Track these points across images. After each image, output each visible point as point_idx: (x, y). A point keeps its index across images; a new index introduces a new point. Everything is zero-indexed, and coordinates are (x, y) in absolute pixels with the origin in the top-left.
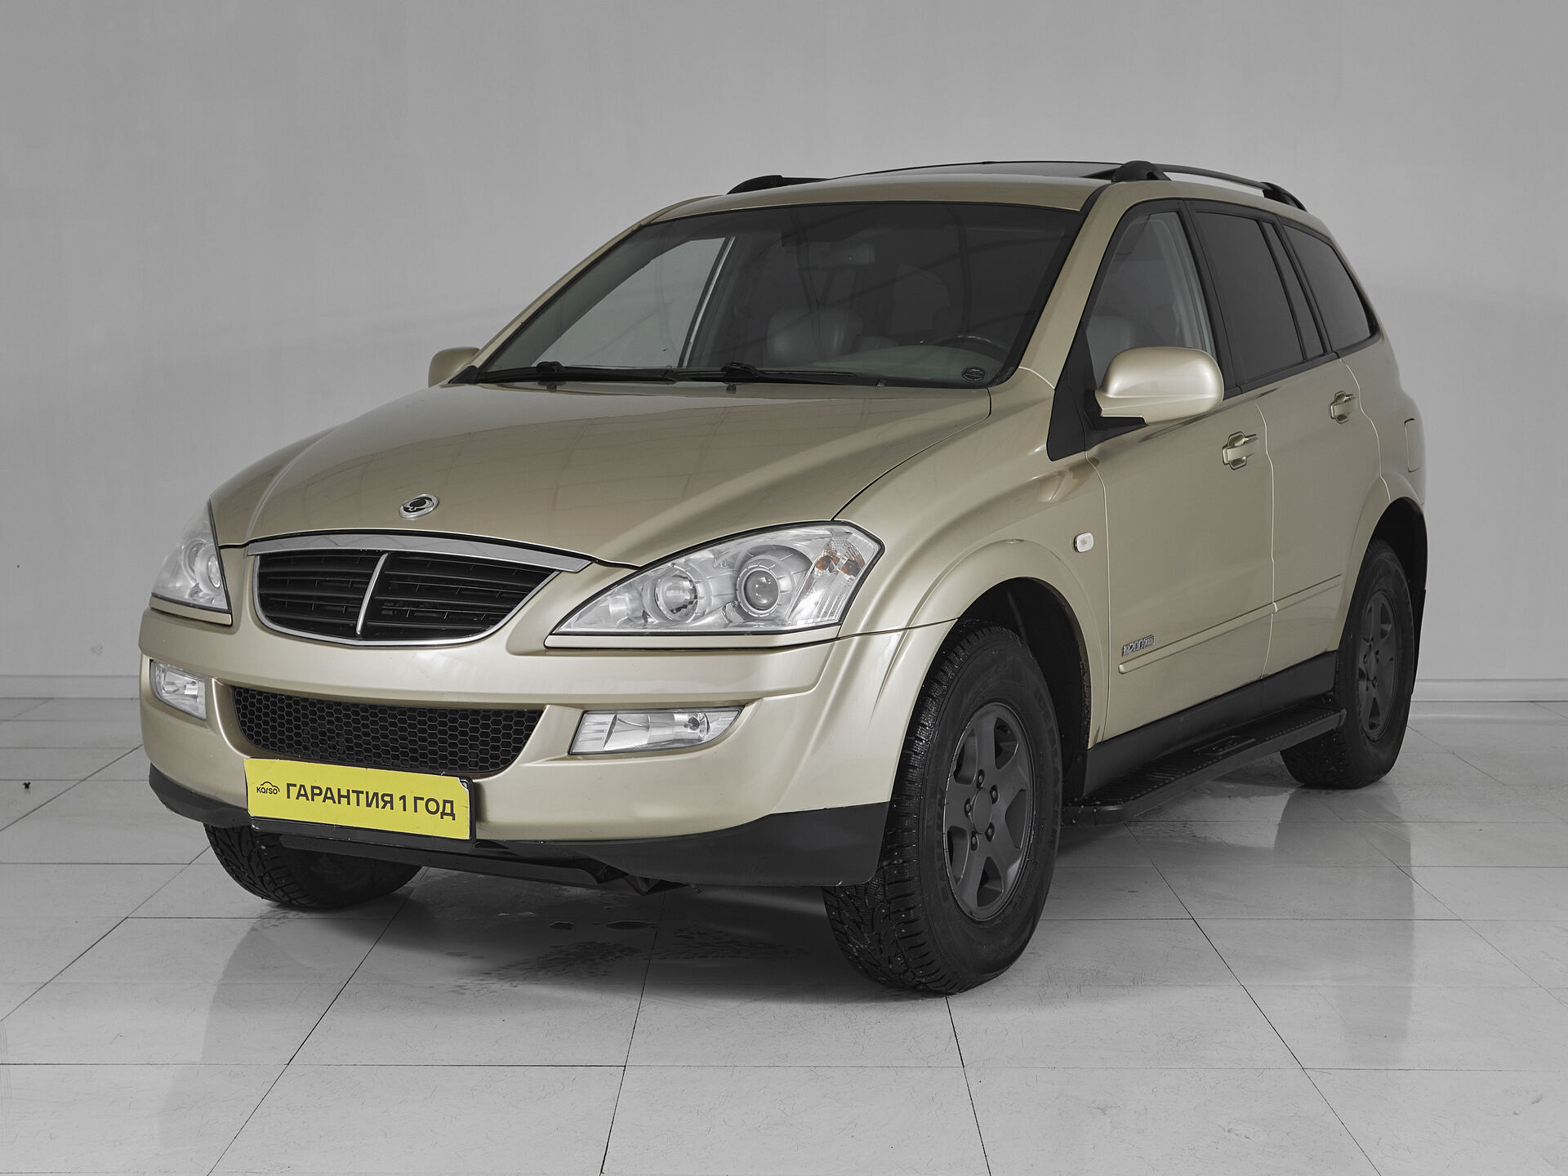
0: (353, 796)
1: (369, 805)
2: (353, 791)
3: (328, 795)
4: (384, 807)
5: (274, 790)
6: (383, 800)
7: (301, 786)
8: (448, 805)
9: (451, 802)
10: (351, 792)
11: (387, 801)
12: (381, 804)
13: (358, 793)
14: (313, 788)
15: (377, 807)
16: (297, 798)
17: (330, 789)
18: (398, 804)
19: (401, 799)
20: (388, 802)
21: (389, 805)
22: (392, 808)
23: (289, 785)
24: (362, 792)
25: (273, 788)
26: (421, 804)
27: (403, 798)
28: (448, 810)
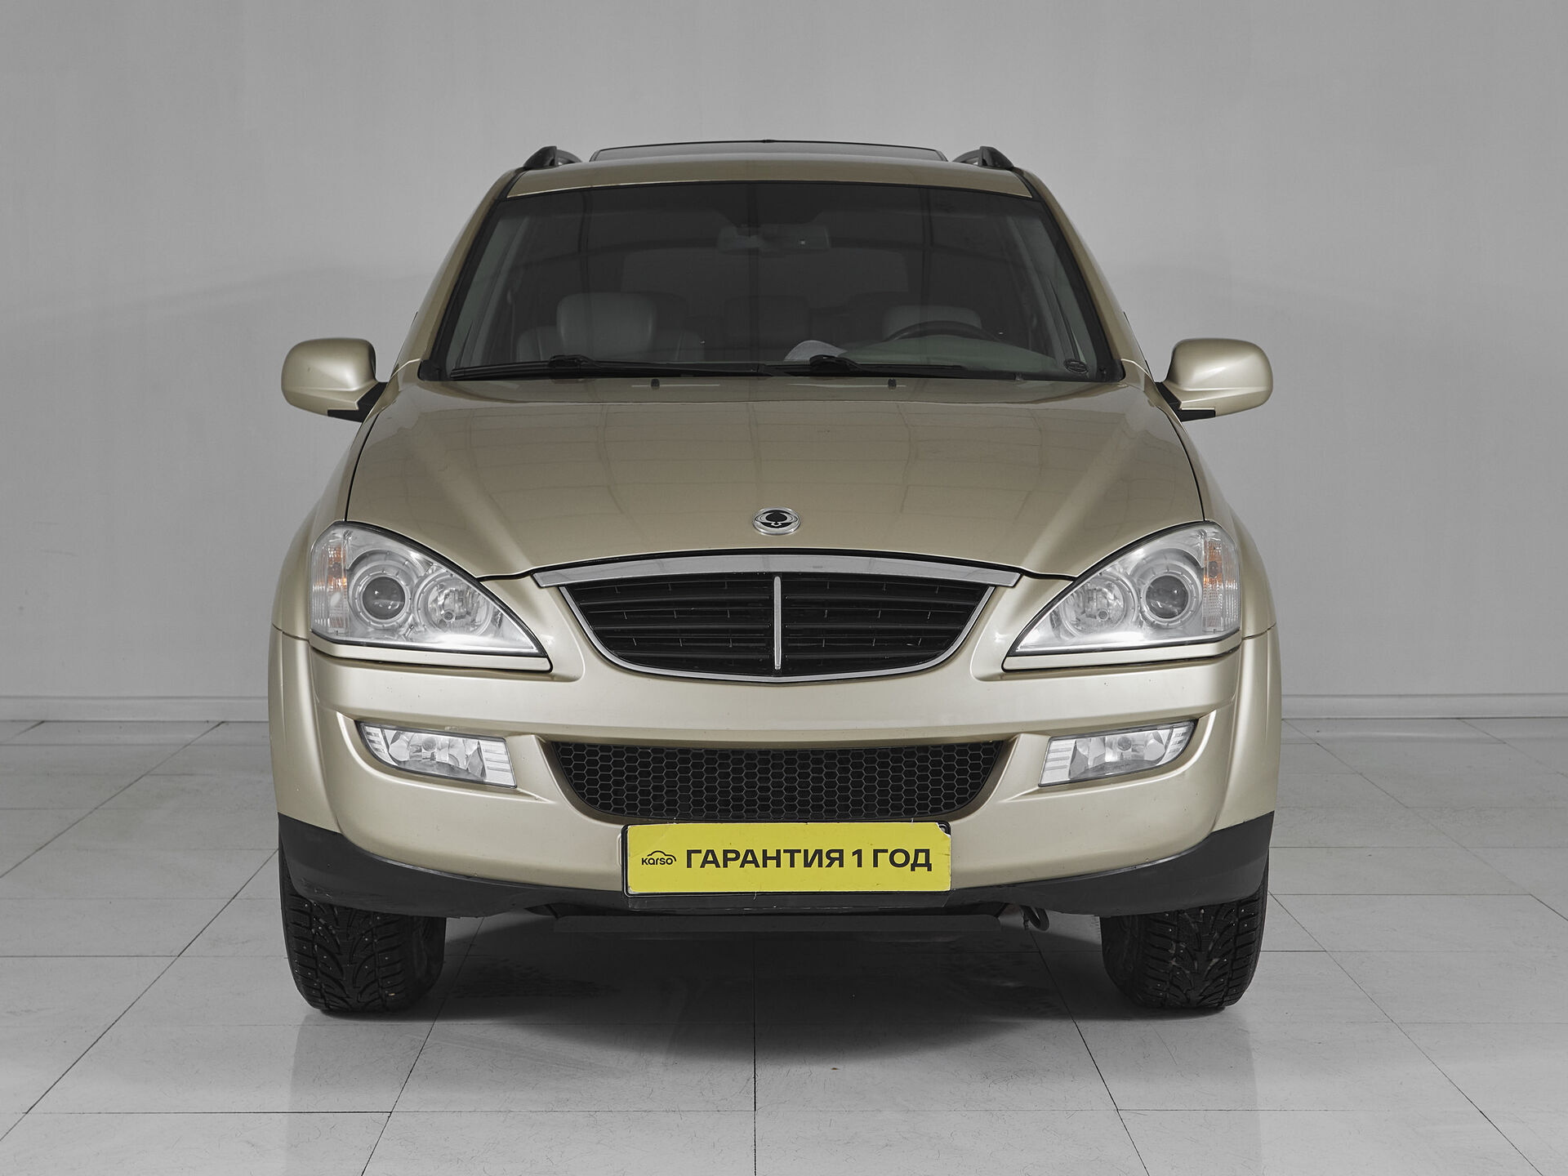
0: (785, 858)
1: (808, 864)
2: (785, 851)
3: (749, 858)
4: (829, 865)
5: (669, 860)
6: (828, 856)
7: (708, 852)
8: (922, 856)
9: (927, 852)
10: (782, 851)
11: (836, 857)
12: (826, 861)
13: (792, 852)
14: (726, 852)
15: (820, 865)
16: (703, 866)
17: (752, 852)
18: (850, 860)
19: (854, 854)
20: (836, 859)
21: (837, 862)
22: (841, 865)
23: (690, 853)
24: (799, 851)
25: (666, 858)
26: (883, 858)
27: (858, 853)
28: (922, 859)
